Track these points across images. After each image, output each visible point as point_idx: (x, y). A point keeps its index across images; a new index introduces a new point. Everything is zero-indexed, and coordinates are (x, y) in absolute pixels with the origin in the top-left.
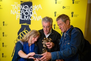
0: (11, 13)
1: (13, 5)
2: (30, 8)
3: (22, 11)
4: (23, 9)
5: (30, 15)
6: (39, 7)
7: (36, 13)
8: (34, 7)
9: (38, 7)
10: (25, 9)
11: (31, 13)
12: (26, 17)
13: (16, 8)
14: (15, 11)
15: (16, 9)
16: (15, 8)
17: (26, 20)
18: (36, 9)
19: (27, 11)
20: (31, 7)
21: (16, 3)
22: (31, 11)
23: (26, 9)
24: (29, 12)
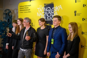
1: (39, 8)
3: (45, 12)
5: (52, 16)
6: (60, 7)
8: (55, 9)
9: (58, 8)
11: (53, 14)
12: (49, 18)
14: (40, 13)
16: (40, 10)
17: (49, 20)
18: (57, 9)
19: (49, 13)
20: (53, 8)
21: (41, 6)
22: (52, 12)
23: (49, 11)
24: (51, 13)
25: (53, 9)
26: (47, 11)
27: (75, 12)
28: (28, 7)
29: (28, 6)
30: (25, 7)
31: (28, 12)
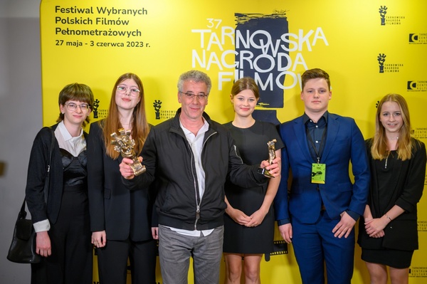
2: (278, 41)
3: (242, 52)
4: (247, 46)
5: (280, 68)
6: (316, 37)
8: (293, 39)
9: (311, 38)
10: (256, 46)
11: (285, 62)
13: (218, 42)
14: (213, 54)
15: (215, 48)
16: (211, 42)
17: (264, 88)
18: (305, 44)
20: (283, 37)
21: (216, 23)
23: (262, 47)
25: (282, 43)
26: (252, 49)
27: (381, 58)
28: (123, 17)
29: (125, 12)
30: (101, 15)
31: (123, 45)
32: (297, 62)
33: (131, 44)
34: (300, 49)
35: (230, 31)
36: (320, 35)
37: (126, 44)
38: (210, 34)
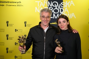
0: (36, 11)
1: (38, 2)
2: (60, 5)
3: (50, 8)
4: (51, 6)
5: (61, 12)
6: (71, 3)
7: (67, 11)
8: (64, 4)
10: (53, 6)
11: (62, 10)
12: (56, 15)
13: (43, 5)
16: (41, 5)
17: (56, 18)
18: (68, 5)
19: (56, 8)
20: (61, 3)
22: (61, 8)
23: (55, 6)
24: (59, 10)
25: (61, 5)
26: (52, 7)
31: (16, 6)
32: (65, 10)
33: (18, 5)
34: (66, 7)
35: (46, 2)
36: (72, 3)
37: (17, 5)
38: (40, 3)
